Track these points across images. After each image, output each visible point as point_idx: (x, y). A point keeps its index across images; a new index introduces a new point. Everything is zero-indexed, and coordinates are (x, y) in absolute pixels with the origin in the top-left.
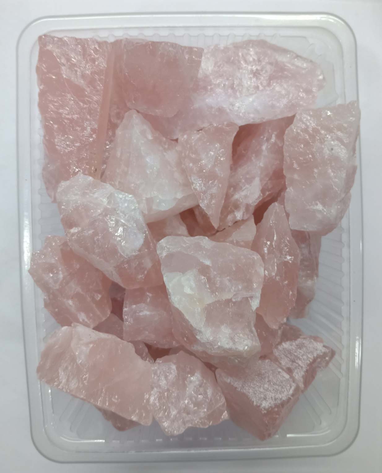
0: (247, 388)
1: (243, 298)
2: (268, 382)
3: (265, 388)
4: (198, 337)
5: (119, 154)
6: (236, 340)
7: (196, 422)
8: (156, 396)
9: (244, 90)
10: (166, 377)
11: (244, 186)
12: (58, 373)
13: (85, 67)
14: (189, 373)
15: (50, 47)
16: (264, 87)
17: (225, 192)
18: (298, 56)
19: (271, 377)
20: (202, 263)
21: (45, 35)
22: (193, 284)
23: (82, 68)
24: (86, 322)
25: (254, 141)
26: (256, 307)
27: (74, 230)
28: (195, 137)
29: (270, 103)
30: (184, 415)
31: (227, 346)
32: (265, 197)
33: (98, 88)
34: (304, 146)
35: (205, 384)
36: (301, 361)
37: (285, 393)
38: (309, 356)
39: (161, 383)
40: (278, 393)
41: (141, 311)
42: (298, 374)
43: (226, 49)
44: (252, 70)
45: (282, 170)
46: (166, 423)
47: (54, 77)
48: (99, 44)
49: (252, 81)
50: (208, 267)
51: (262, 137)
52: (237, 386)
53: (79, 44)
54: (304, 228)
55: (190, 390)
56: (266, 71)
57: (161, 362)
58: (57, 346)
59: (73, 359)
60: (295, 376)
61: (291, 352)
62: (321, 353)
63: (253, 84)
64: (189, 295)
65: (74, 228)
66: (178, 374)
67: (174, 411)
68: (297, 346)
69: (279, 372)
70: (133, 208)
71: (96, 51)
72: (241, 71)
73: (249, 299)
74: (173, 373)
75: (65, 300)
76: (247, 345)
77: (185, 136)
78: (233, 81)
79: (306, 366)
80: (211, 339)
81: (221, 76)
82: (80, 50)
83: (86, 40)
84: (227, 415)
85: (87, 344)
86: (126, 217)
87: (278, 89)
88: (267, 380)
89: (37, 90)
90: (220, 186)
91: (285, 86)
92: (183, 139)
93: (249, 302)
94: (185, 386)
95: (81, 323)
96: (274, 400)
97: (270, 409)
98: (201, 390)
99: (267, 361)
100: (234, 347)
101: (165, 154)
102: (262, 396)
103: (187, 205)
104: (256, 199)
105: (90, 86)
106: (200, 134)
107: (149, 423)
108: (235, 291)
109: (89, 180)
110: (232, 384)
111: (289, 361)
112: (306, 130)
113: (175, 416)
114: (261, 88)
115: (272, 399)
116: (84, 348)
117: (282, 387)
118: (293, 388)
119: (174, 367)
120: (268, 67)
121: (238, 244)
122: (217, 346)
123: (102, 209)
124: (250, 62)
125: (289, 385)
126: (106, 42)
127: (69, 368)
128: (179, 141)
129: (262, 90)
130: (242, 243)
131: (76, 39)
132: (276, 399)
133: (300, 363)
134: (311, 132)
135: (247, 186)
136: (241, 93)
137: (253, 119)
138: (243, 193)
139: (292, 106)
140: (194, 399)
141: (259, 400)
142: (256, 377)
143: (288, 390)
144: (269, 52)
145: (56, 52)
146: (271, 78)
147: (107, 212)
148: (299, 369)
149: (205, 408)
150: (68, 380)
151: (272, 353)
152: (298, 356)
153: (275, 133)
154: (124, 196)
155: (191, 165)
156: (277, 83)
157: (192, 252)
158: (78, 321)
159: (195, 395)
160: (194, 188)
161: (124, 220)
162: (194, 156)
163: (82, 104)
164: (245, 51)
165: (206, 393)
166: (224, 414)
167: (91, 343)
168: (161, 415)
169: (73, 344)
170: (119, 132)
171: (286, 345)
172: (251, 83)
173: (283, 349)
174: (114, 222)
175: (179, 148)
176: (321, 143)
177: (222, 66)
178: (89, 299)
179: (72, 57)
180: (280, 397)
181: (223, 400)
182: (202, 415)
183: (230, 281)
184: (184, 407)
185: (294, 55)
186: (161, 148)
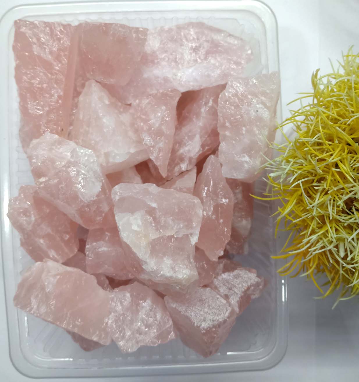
0: (190, 312)
1: (184, 235)
2: (208, 306)
3: (205, 312)
4: (144, 267)
5: (81, 117)
6: (176, 270)
7: (147, 341)
8: (113, 319)
9: (186, 63)
10: (121, 303)
11: (188, 142)
12: (31, 300)
13: (52, 45)
14: (141, 300)
15: (23, 29)
16: (202, 60)
17: (171, 146)
18: (230, 35)
19: (211, 302)
20: (149, 205)
21: (19, 20)
22: (140, 222)
23: (50, 46)
24: (56, 258)
25: (195, 105)
26: (195, 242)
27: (43, 179)
28: (145, 101)
29: (206, 73)
30: (137, 335)
31: (168, 275)
32: (205, 151)
33: (63, 62)
34: (235, 108)
35: (155, 309)
36: (237, 289)
37: (222, 316)
38: (244, 285)
39: (117, 309)
40: (216, 316)
41: (100, 247)
42: (233, 299)
43: (170, 30)
44: (192, 47)
45: (217, 128)
46: (121, 342)
47: (27, 54)
48: (64, 26)
49: (192, 56)
50: (154, 209)
51: (201, 102)
52: (181, 310)
53: (47, 26)
54: (234, 176)
55: (142, 314)
56: (204, 48)
57: (118, 290)
58: (31, 279)
59: (43, 288)
60: (232, 301)
61: (229, 281)
62: (255, 281)
63: (192, 58)
64: (136, 231)
65: (43, 178)
66: (132, 300)
67: (129, 332)
68: (234, 276)
69: (218, 298)
70: (92, 161)
71: (61, 32)
72: (183, 47)
73: (189, 236)
74: (128, 300)
75: (37, 239)
76: (185, 274)
77: (137, 101)
78: (176, 56)
79: (241, 293)
80: (155, 268)
81: (166, 52)
82: (48, 31)
83: (53, 23)
84: (174, 336)
85: (55, 276)
86: (87, 168)
87: (213, 61)
88: (207, 305)
89: (13, 64)
90: (167, 141)
91: (219, 59)
92: (135, 104)
93: (189, 238)
94: (138, 311)
95: (51, 259)
96: (212, 322)
97: (209, 329)
98: (152, 313)
99: (208, 289)
100: (174, 275)
101: (120, 116)
102: (202, 318)
103: (140, 158)
104: (197, 153)
105: (56, 60)
106: (150, 99)
107: (108, 343)
108: (177, 229)
109: (55, 137)
110: (177, 308)
111: (227, 289)
112: (236, 95)
113: (129, 336)
114: (199, 61)
115: (210, 321)
116: (52, 279)
117: (220, 310)
118: (229, 311)
119: (128, 295)
120: (206, 45)
121: (181, 190)
122: (160, 275)
123: (65, 162)
124: (191, 40)
125: (225, 309)
126: (69, 25)
127: (40, 296)
128: (132, 105)
129: (200, 63)
130: (185, 190)
131: (45, 23)
132: (213, 321)
133: (236, 290)
134: (240, 96)
135: (190, 142)
136: (182, 65)
137: (193, 86)
138: (187, 148)
139: (225, 75)
140: (145, 322)
141: (199, 321)
142: (198, 302)
143: (224, 312)
144: (206, 32)
145: (29, 33)
146: (208, 53)
147: (69, 164)
148: (234, 295)
149: (154, 329)
150: (38, 307)
151: (212, 282)
152: (235, 284)
153: (212, 98)
154: (85, 151)
155: (142, 124)
156: (212, 57)
157: (141, 197)
158: (48, 257)
159: (146, 318)
160: (145, 143)
161: (85, 171)
162: (144, 117)
163: (49, 75)
164: (187, 31)
165: (156, 316)
166: (171, 334)
167: (57, 275)
168: (117, 335)
169: (43, 276)
170: (81, 98)
171: (225, 276)
172: (191, 57)
173: (223, 279)
174: (75, 173)
175: (132, 111)
176: (248, 106)
177: (166, 43)
178: (58, 239)
179: (41, 37)
180: (218, 318)
181: (171, 322)
182: (152, 335)
183: (173, 220)
184: (137, 328)
185: (227, 34)
186: (116, 111)
